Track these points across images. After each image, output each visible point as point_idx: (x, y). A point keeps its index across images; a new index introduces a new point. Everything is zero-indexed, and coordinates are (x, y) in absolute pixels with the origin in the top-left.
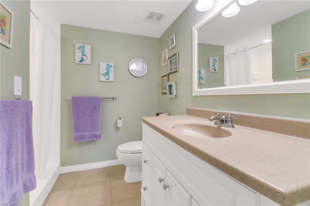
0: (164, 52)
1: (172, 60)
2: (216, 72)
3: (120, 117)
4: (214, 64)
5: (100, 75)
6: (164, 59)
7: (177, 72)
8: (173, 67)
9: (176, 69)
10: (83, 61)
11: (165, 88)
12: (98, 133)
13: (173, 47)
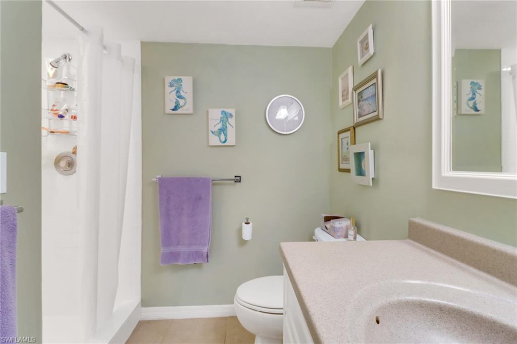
0: (342, 76)
1: (365, 92)
2: (479, 115)
3: (247, 219)
4: (474, 94)
5: (210, 133)
6: (342, 92)
7: (379, 119)
8: (365, 107)
9: (376, 113)
10: (180, 108)
11: (346, 159)
12: (205, 250)
13: (366, 57)
